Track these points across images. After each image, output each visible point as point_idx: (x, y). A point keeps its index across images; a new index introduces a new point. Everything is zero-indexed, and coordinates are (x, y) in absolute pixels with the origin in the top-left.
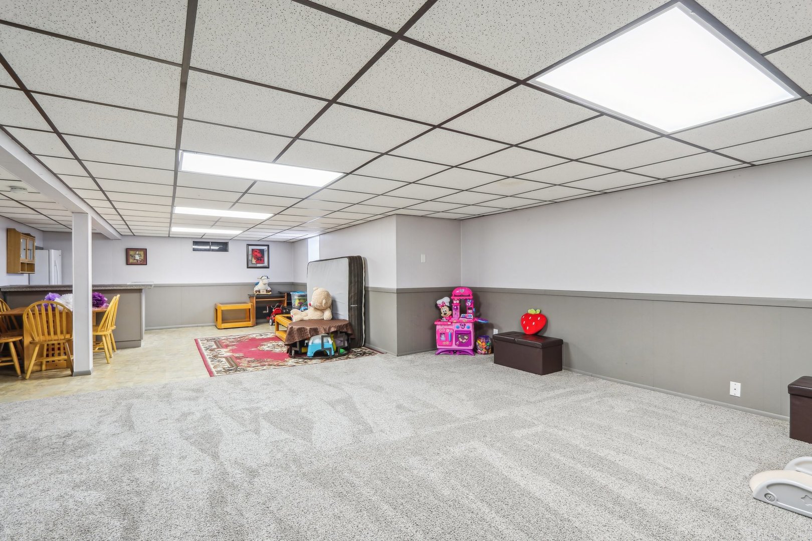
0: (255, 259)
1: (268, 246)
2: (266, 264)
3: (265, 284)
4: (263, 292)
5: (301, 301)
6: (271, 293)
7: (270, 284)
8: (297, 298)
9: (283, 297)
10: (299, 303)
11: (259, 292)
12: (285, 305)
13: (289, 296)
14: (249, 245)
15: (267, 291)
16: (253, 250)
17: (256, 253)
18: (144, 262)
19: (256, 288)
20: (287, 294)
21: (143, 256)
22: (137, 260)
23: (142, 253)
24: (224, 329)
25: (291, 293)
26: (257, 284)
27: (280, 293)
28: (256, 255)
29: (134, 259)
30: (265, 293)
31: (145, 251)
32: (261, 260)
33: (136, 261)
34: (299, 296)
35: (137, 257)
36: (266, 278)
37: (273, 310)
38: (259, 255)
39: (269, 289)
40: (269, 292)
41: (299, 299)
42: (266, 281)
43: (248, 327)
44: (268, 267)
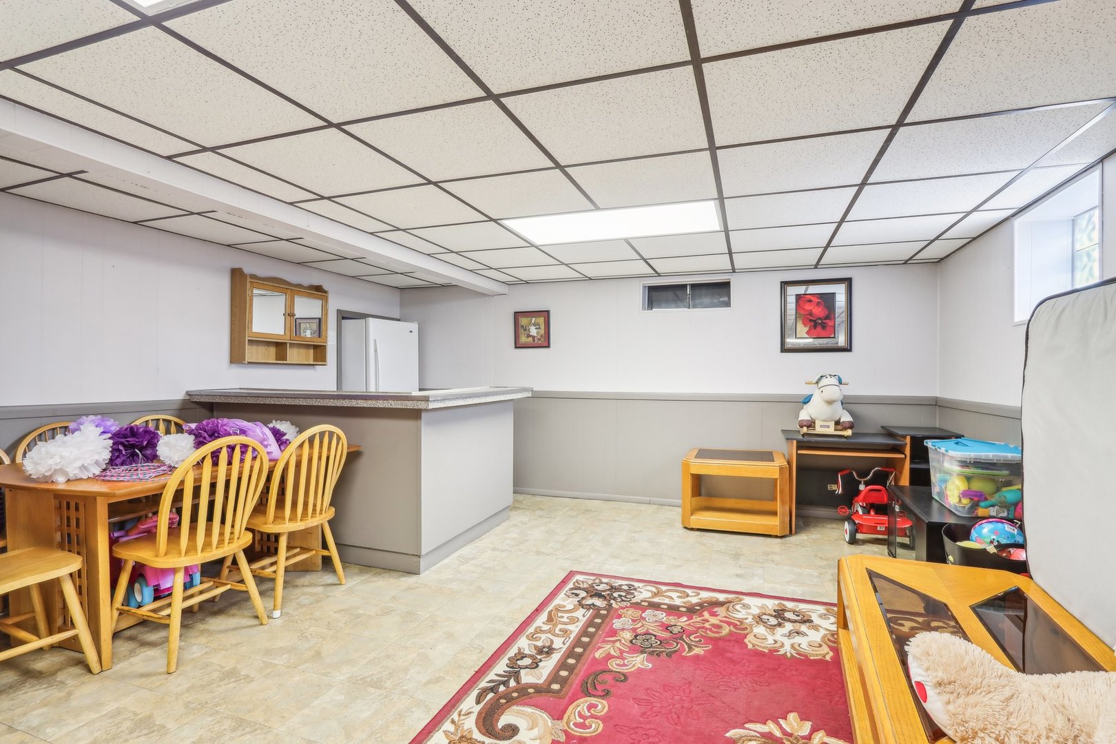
0: (805, 325)
1: (848, 282)
2: (841, 340)
3: (830, 402)
4: (825, 428)
5: (977, 486)
6: (849, 432)
7: (846, 402)
8: (956, 468)
9: (898, 449)
10: (965, 494)
11: (811, 424)
12: (905, 481)
13: (920, 454)
14: (785, 284)
15: (837, 423)
16: (798, 297)
17: (808, 307)
18: (545, 343)
19: (804, 415)
20: (913, 439)
21: (542, 327)
22: (533, 337)
23: (541, 320)
24: (699, 530)
25: (929, 443)
26: (807, 400)
27: (890, 434)
28: (811, 314)
29: (529, 336)
30: (831, 430)
31: (546, 314)
32: (824, 326)
33: (530, 339)
34: (965, 464)
35: (533, 331)
36: (834, 381)
37: (862, 487)
38: (818, 311)
39: (846, 418)
40: (845, 429)
41: (968, 479)
42: (835, 392)
43: (770, 536)
44: (848, 349)
